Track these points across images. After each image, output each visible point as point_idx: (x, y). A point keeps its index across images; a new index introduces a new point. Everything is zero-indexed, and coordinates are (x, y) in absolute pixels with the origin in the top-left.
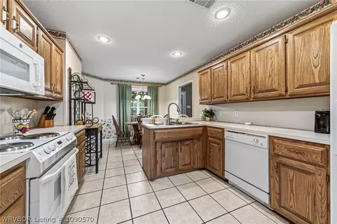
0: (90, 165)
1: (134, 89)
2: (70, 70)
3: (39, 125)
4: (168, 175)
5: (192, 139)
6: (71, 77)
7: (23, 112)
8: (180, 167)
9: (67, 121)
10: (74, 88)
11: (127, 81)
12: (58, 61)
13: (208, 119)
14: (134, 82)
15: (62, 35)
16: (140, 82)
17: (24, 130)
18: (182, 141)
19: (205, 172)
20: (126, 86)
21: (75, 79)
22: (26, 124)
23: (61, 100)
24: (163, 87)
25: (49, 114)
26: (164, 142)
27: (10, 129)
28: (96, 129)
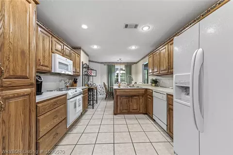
0: (90, 105)
1: (116, 67)
2: (82, 62)
3: (72, 86)
4: (124, 113)
5: (138, 96)
6: (83, 65)
7: (67, 80)
8: (131, 111)
9: (81, 85)
10: (84, 70)
11: (113, 63)
12: (78, 60)
13: (154, 85)
14: (117, 63)
15: (80, 48)
16: (120, 63)
17: (67, 87)
18: (132, 96)
19: (146, 115)
20: (112, 65)
21: (85, 66)
22: (68, 84)
23: (79, 75)
24: (134, 65)
25: (75, 82)
26: (121, 96)
27: (64, 87)
28: (93, 88)
